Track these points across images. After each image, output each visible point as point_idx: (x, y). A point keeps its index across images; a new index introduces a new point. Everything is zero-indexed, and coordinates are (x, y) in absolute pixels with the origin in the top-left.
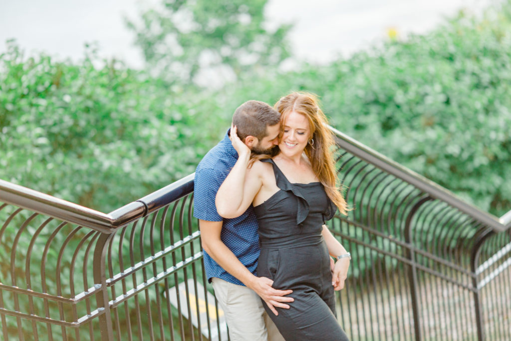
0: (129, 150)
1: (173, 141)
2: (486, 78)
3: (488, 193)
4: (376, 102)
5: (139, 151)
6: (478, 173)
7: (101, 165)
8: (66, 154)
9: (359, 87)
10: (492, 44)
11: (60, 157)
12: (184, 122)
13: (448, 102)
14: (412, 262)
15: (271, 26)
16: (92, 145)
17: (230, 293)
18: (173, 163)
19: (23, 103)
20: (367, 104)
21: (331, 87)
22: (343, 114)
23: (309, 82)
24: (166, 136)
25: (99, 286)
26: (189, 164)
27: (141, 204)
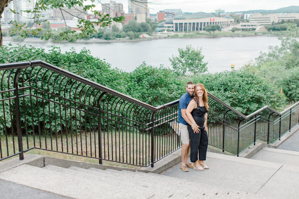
1: (176, 89)
2: (249, 82)
3: (246, 108)
4: (224, 85)
5: (169, 90)
6: (245, 103)
7: (160, 92)
8: (153, 88)
9: (220, 81)
10: (252, 75)
11: (151, 89)
12: (179, 84)
13: (240, 86)
14: (225, 124)
15: (203, 63)
16: (158, 87)
17: (182, 126)
19: (145, 76)
22: (216, 86)
23: (209, 78)
25: (152, 122)
26: (179, 94)
27: (163, 106)
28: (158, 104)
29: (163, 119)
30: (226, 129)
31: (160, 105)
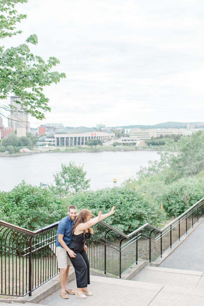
0: (46, 209)
1: (56, 208)
2: (130, 199)
3: (128, 225)
4: (105, 202)
5: (49, 209)
7: (40, 212)
8: (32, 209)
9: (102, 198)
10: (133, 191)
11: (31, 209)
12: (59, 203)
13: (121, 203)
14: (106, 244)
16: (38, 207)
19: (24, 195)
20: (103, 202)
22: (97, 204)
23: (91, 196)
25: (30, 247)
27: (42, 230)
30: (107, 248)
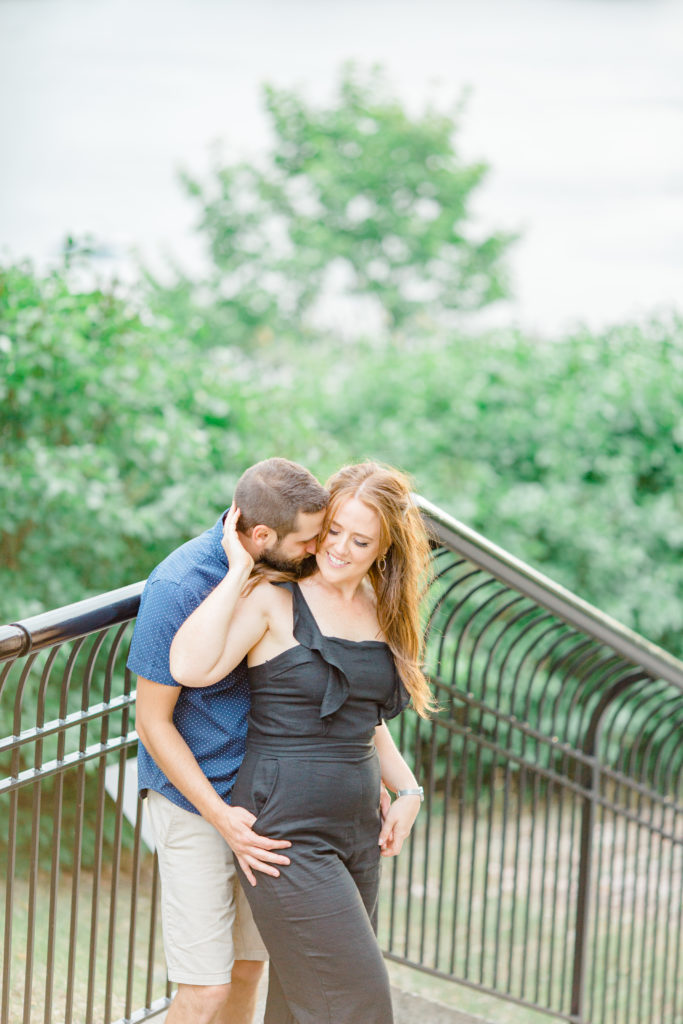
0: (104, 466)
1: (196, 460)
4: (635, 432)
5: (127, 469)
7: (44, 487)
9: (608, 397)
14: (594, 796)
15: (474, 231)
16: (35, 443)
18: (187, 505)
20: (617, 434)
21: (553, 388)
22: (565, 447)
23: (509, 372)
24: (185, 449)
27: (18, 632)
28: (27, 598)
29: (61, 732)
30: (605, 836)
31: (49, 604)
